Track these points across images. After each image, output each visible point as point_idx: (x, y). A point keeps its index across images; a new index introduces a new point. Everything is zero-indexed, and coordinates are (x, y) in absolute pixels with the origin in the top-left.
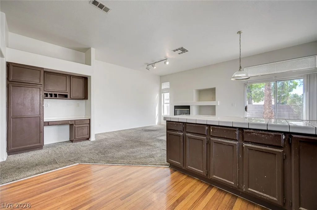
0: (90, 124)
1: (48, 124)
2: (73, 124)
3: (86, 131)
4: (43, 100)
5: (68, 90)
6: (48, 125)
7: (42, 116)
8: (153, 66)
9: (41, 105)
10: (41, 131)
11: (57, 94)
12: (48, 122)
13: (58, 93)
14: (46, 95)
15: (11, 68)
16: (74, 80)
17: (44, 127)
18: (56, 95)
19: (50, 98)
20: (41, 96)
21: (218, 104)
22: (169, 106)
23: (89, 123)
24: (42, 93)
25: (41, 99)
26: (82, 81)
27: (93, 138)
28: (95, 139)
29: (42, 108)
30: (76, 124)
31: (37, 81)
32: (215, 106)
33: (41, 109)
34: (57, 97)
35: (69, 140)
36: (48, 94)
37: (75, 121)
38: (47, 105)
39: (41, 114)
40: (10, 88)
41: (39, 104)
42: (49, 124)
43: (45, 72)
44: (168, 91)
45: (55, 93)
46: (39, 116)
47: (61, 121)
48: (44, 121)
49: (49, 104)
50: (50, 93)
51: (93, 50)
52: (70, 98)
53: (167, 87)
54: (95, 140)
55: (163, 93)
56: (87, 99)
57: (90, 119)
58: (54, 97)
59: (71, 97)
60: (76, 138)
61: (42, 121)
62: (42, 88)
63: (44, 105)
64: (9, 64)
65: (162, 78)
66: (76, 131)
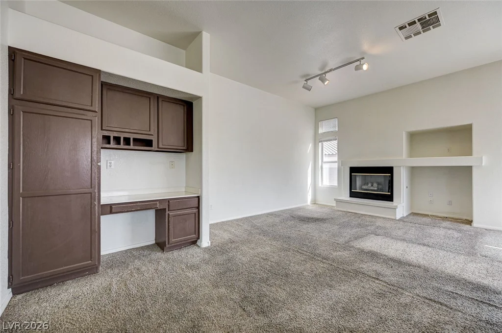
0: (198, 208)
1: (111, 209)
2: (165, 209)
3: (190, 224)
4: (99, 153)
5: (154, 130)
6: (111, 212)
7: (96, 191)
8: (323, 80)
9: (93, 163)
10: (93, 228)
11: (130, 138)
12: (111, 206)
13: (132, 136)
14: (107, 139)
15: (20, 62)
16: (165, 108)
17: (102, 217)
18: (127, 141)
19: (116, 146)
20: (94, 140)
21: (483, 164)
22: (337, 167)
23: (197, 206)
24: (98, 134)
25: (95, 149)
26: (180, 111)
27: (205, 241)
28: (210, 242)
29: (96, 171)
30: (171, 209)
31: (85, 102)
32: (470, 168)
33: (93, 174)
34: (129, 145)
35: (154, 242)
36: (112, 139)
37: (169, 200)
38: (109, 164)
39: (95, 187)
40: (16, 116)
41: (90, 160)
42: (113, 211)
43: (103, 85)
44: (334, 137)
45: (127, 135)
46: (90, 190)
47: (140, 202)
48: (102, 202)
49: (113, 162)
50: (116, 135)
51: (206, 37)
52: (158, 148)
53: (332, 130)
54: (210, 245)
55: (321, 141)
56: (192, 151)
57: (198, 197)
58: (124, 145)
59: (161, 146)
60: (171, 242)
61: (96, 203)
62: (97, 121)
63: (103, 164)
64: (14, 52)
65: (320, 112)
66: (170, 225)
